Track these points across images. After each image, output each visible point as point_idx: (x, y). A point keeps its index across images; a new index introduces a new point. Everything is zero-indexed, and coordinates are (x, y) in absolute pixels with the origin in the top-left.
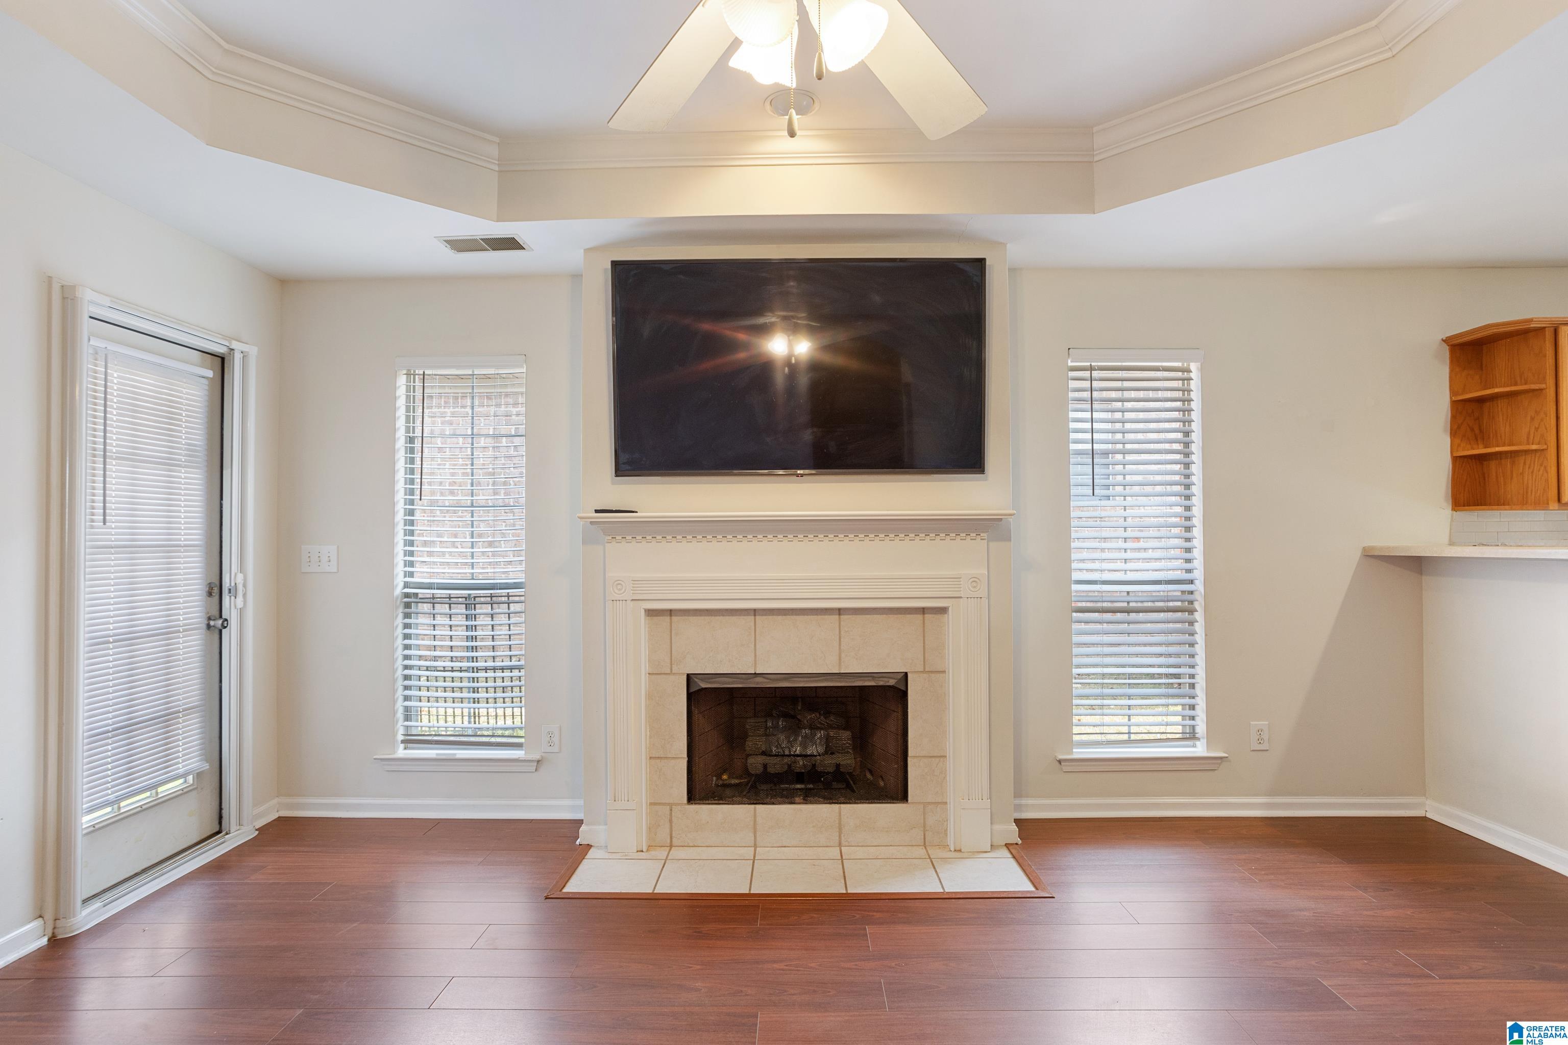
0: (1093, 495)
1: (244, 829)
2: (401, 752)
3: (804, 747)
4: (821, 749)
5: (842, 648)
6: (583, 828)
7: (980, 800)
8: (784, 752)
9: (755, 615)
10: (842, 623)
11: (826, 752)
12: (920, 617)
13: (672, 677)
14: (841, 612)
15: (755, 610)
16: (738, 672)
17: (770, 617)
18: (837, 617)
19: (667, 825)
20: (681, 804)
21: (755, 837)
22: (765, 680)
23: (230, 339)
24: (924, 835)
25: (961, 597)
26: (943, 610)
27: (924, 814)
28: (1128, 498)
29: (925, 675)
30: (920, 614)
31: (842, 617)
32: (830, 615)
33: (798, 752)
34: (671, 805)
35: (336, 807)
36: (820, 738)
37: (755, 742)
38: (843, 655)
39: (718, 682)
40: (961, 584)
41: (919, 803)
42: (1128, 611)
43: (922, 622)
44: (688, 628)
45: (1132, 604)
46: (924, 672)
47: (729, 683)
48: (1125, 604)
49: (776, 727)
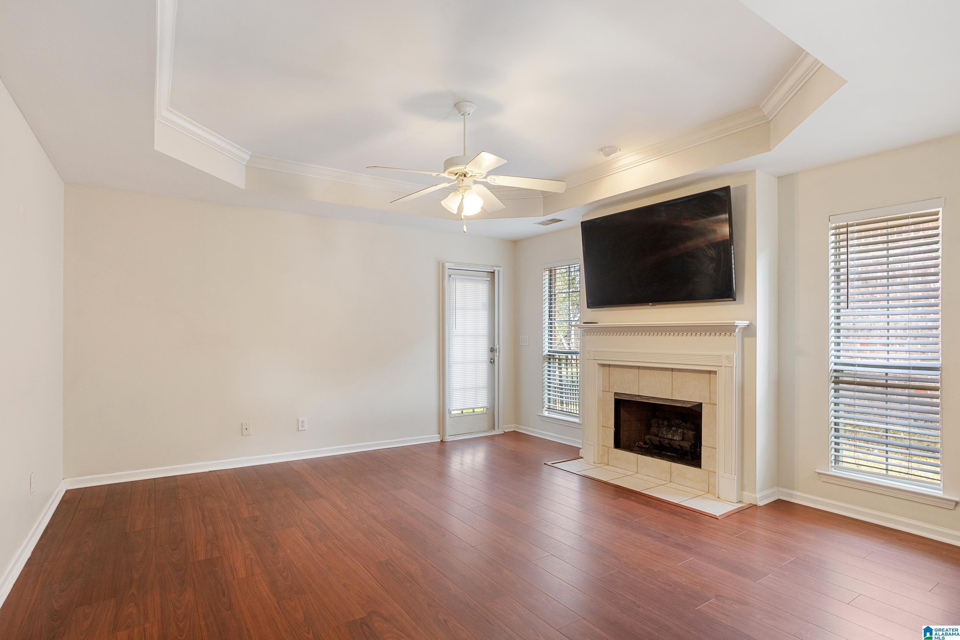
0: (848, 308)
1: (500, 430)
2: (546, 414)
3: (673, 436)
4: (680, 438)
5: (673, 387)
6: (581, 450)
7: (731, 474)
8: (664, 436)
9: (639, 369)
10: (673, 375)
11: (682, 440)
12: (708, 375)
13: (609, 393)
14: (673, 370)
15: (639, 367)
16: (632, 394)
17: (644, 370)
18: (671, 372)
19: (607, 456)
20: (612, 448)
21: (637, 469)
22: (640, 398)
23: (492, 266)
24: (709, 487)
25: (721, 366)
26: (715, 372)
27: (709, 477)
28: (890, 309)
29: (711, 406)
30: (708, 374)
31: (673, 372)
32: (668, 371)
33: (670, 438)
34: (608, 447)
35: (528, 430)
36: (680, 433)
37: (654, 430)
38: (673, 391)
39: (621, 397)
40: (721, 358)
41: (707, 470)
42: (886, 386)
43: (709, 378)
44: (615, 372)
45: (889, 382)
46: (710, 404)
47: (625, 398)
48: (884, 382)
49: (663, 424)
